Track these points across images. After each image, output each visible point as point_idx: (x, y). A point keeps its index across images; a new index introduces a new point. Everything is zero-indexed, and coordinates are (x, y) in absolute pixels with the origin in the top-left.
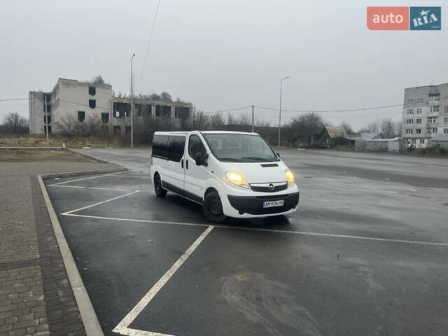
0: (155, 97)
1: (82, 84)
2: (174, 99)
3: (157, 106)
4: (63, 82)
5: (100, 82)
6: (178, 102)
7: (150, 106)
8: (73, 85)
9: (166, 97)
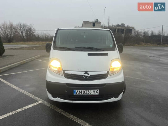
0: (118, 26)
1: (90, 23)
2: (126, 26)
3: (118, 29)
4: (84, 22)
5: (97, 21)
6: (128, 27)
7: (115, 29)
8: (88, 23)
9: (123, 25)
